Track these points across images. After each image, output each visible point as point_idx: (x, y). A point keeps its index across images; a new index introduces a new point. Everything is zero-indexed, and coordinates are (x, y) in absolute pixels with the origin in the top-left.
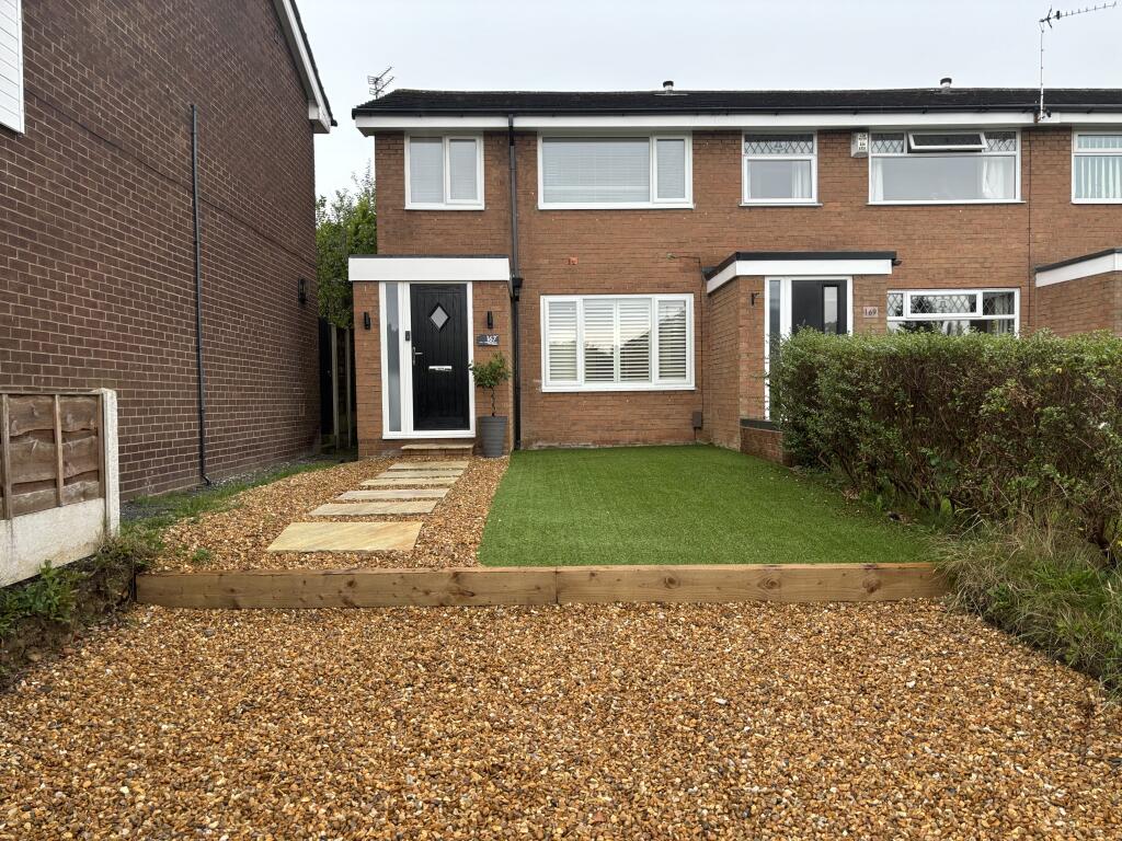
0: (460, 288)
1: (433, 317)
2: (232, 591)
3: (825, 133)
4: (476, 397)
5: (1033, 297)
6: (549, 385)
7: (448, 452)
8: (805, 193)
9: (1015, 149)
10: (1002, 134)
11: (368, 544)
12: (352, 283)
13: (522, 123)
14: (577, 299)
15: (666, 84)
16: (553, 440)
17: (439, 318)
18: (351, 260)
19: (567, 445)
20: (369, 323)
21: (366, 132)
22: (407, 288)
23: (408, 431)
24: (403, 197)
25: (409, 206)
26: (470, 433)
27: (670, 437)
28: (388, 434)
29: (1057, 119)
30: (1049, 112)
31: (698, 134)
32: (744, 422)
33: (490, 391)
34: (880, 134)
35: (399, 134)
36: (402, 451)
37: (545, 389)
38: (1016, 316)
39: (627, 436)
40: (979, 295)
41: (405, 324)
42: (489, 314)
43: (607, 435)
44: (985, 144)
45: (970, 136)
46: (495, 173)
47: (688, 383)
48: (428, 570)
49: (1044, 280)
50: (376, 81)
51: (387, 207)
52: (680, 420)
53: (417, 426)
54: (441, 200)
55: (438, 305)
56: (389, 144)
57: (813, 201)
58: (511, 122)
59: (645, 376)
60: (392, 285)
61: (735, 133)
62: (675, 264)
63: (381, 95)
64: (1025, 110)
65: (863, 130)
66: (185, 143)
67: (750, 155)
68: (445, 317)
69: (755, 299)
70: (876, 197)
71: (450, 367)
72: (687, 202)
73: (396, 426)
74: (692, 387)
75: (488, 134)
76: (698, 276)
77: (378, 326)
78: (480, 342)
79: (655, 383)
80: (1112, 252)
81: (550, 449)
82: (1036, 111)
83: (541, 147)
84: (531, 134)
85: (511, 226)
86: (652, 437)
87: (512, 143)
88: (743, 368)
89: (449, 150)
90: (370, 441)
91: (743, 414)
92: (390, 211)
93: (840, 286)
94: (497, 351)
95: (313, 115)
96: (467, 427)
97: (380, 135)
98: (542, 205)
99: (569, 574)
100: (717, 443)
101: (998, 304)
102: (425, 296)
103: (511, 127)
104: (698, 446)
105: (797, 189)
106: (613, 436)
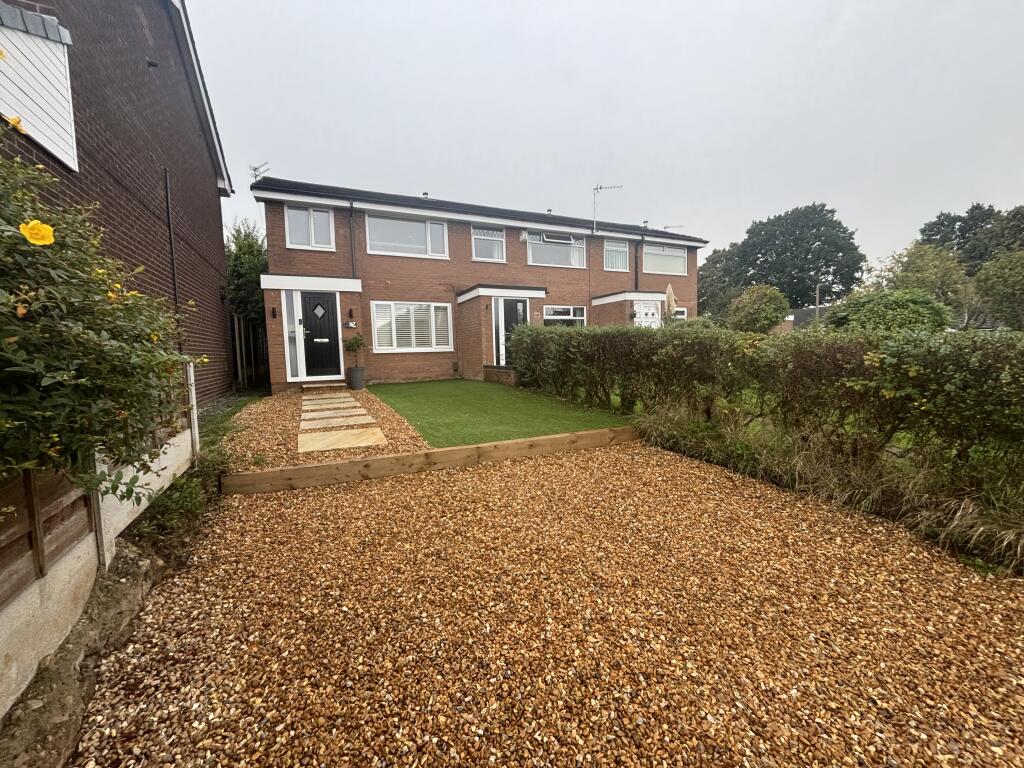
0: (332, 295)
1: (316, 311)
2: (290, 479)
3: (509, 229)
4: (344, 357)
5: (592, 309)
6: (377, 349)
7: (333, 388)
8: (500, 257)
9: (583, 245)
10: (578, 237)
11: (360, 442)
12: (263, 290)
13: (357, 205)
14: (391, 303)
15: (425, 194)
16: (380, 379)
17: (319, 312)
18: (262, 276)
19: (389, 381)
20: (276, 314)
21: (258, 199)
22: (299, 294)
23: (303, 377)
24: (284, 240)
25: (289, 246)
26: (342, 377)
27: (443, 375)
28: (290, 379)
29: (600, 233)
30: (598, 230)
31: (450, 222)
32: (485, 367)
33: (354, 354)
34: (532, 232)
35: (281, 203)
36: (301, 388)
37: (375, 351)
38: (585, 318)
39: (420, 376)
40: (571, 308)
41: (299, 314)
42: (351, 310)
43: (410, 375)
44: (573, 241)
45: (566, 237)
46: (341, 232)
47: (450, 348)
48: (409, 454)
49: (595, 303)
50: (255, 169)
51: (274, 246)
52: (447, 366)
53: (308, 374)
54: (309, 244)
55: (319, 304)
56: (274, 209)
57: (504, 261)
58: (351, 204)
59: (429, 344)
60: (289, 292)
61: (467, 224)
62: (441, 288)
63: (258, 178)
64: (588, 228)
65: (525, 229)
66: (163, 193)
67: (475, 236)
68: (323, 311)
69: (488, 307)
70: (530, 263)
71: (327, 340)
72: (446, 256)
73: (295, 374)
74: (452, 350)
75: (336, 209)
76: (453, 294)
77: (281, 315)
78: (345, 326)
79: (434, 348)
80: (624, 292)
81: (379, 384)
82: (592, 229)
83: (367, 220)
84: (362, 212)
85: (352, 261)
86: (433, 376)
87: (351, 216)
88: (483, 340)
89: (314, 216)
90: (279, 384)
91: (485, 363)
92: (276, 248)
93: (524, 302)
94: (356, 331)
95: (221, 185)
96: (339, 373)
97: (267, 201)
98: (369, 252)
99: (486, 447)
100: (466, 378)
101: (578, 314)
102: (311, 299)
103: (352, 207)
104: (456, 379)
105: (496, 255)
106: (414, 376)
